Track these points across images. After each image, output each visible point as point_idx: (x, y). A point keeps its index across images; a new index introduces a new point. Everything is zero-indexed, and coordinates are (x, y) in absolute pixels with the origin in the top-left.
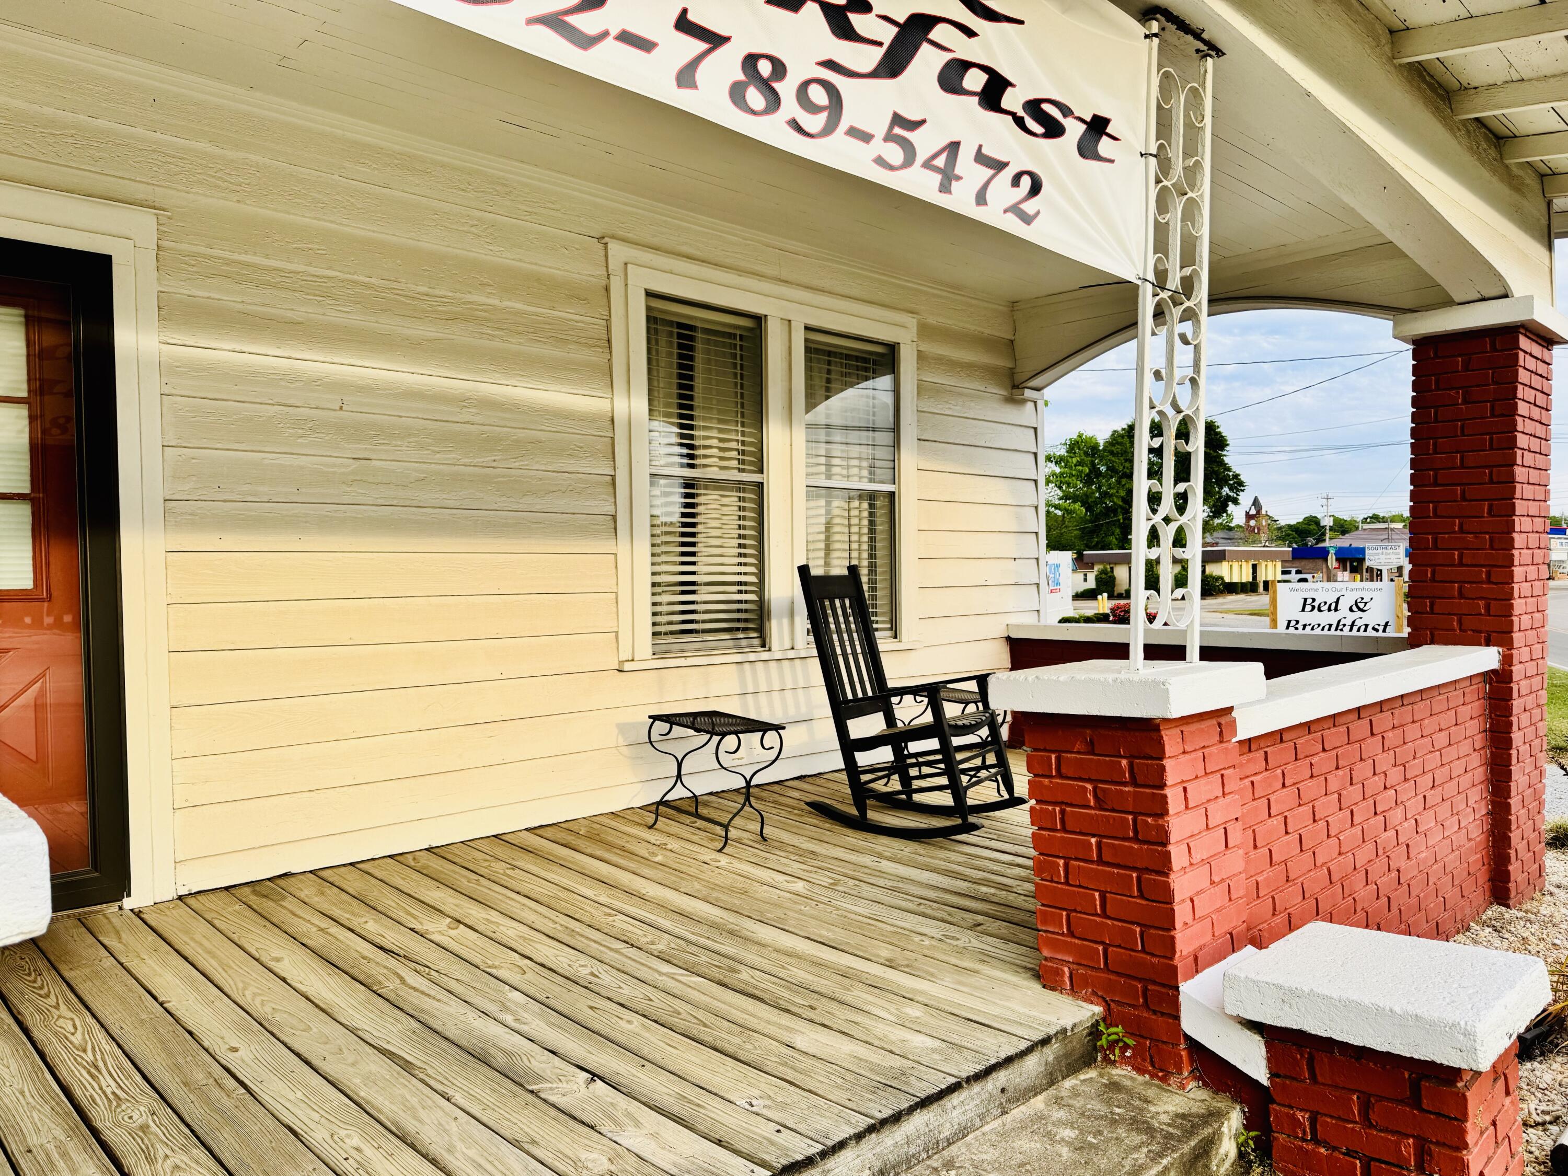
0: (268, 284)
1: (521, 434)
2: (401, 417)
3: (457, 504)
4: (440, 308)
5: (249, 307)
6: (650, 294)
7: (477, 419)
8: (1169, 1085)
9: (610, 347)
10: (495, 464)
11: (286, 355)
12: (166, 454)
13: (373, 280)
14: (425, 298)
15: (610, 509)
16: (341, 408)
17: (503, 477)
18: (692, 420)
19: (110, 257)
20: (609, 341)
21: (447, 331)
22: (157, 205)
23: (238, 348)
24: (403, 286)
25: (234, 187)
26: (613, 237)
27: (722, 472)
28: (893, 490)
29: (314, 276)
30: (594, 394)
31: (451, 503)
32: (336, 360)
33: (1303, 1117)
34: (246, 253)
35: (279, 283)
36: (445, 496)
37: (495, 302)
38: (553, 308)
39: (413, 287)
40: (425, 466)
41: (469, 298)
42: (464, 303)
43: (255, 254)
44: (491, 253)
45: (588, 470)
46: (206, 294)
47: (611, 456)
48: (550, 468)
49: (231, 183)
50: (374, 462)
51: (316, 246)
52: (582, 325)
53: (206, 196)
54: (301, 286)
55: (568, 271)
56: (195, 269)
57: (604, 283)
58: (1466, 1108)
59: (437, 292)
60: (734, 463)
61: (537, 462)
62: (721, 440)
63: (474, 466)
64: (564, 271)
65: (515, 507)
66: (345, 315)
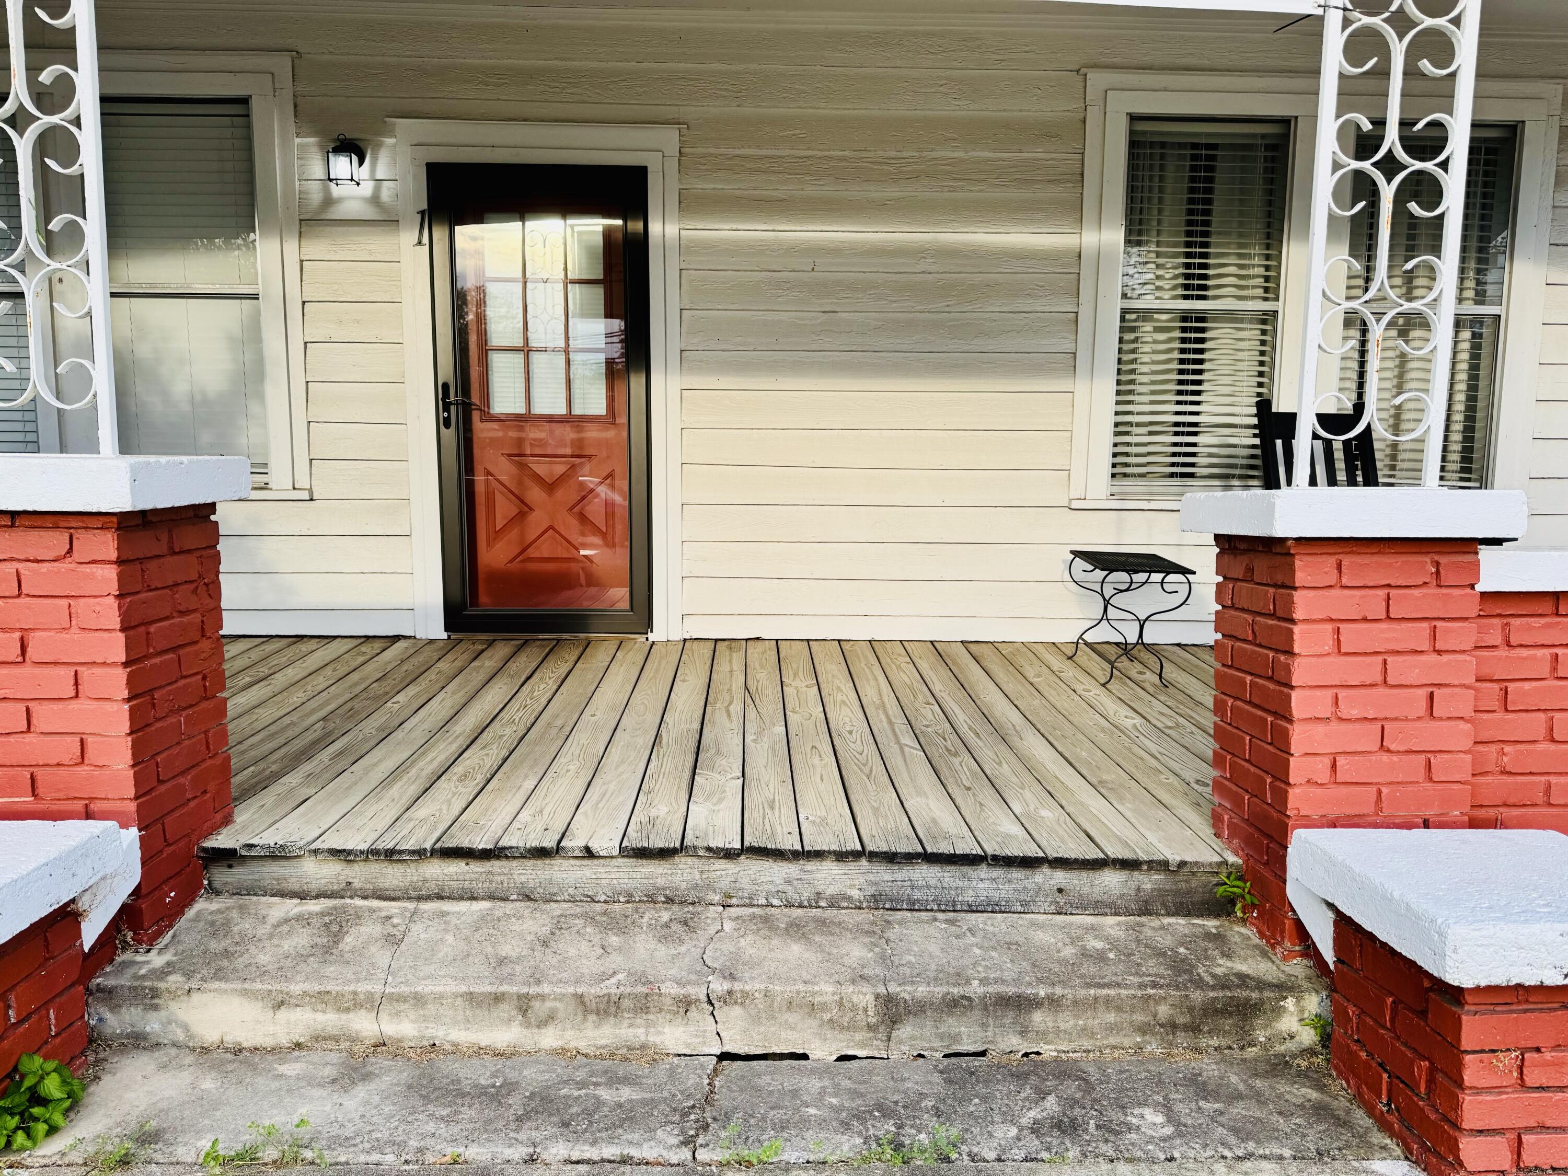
0: (759, 170)
1: (979, 278)
2: (864, 272)
3: (909, 348)
4: (905, 169)
5: (746, 192)
6: (1134, 118)
7: (933, 268)
8: (1275, 954)
9: (1082, 181)
10: (947, 309)
11: (770, 228)
12: (683, 316)
13: (846, 153)
14: (893, 161)
15: (1070, 347)
16: (813, 269)
17: (957, 320)
18: (1207, 247)
19: (646, 167)
20: (1082, 175)
21: (910, 189)
22: (681, 120)
23: (734, 227)
24: (872, 154)
25: (736, 95)
26: (1094, 66)
27: (1241, 302)
28: (1498, 312)
29: (796, 157)
30: (1060, 231)
31: (904, 347)
32: (811, 228)
33: (1353, 1013)
34: (743, 147)
35: (768, 168)
36: (898, 341)
37: (960, 154)
38: (1020, 151)
39: (880, 153)
40: (884, 315)
41: (935, 155)
42: (929, 161)
43: (750, 147)
44: (957, 108)
45: (1047, 309)
46: (712, 186)
47: (1075, 293)
48: (1005, 309)
49: (733, 91)
50: (839, 314)
51: (799, 132)
52: (1053, 162)
53: (715, 106)
54: (786, 168)
55: (1040, 111)
56: (705, 167)
57: (1081, 116)
58: (1459, 1034)
59: (904, 154)
60: (1260, 292)
61: (992, 304)
62: (1241, 267)
63: (929, 312)
64: (1036, 111)
65: (966, 348)
66: (820, 188)
